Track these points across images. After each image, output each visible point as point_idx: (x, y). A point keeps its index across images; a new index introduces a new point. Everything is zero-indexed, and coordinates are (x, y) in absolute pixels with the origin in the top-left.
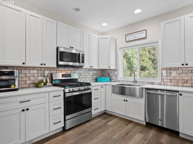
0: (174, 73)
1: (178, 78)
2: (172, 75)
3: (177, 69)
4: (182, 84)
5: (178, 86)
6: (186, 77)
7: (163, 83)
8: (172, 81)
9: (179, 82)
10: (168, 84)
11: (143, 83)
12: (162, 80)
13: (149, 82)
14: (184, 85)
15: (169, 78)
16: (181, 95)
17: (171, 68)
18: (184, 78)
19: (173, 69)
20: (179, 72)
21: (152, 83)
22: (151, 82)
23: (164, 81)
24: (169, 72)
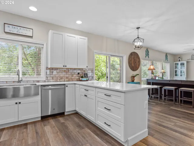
0: (55, 72)
1: (57, 76)
2: (54, 73)
3: (57, 69)
4: (60, 80)
5: (57, 81)
6: (62, 75)
7: (47, 81)
8: (54, 78)
9: (58, 79)
10: (51, 81)
11: (28, 82)
12: (47, 78)
13: (35, 81)
14: (61, 80)
15: (51, 76)
16: (67, 86)
17: (53, 68)
18: (60, 75)
19: (54, 69)
20: (58, 71)
21: (38, 81)
22: (36, 81)
23: (48, 78)
24: (51, 71)
